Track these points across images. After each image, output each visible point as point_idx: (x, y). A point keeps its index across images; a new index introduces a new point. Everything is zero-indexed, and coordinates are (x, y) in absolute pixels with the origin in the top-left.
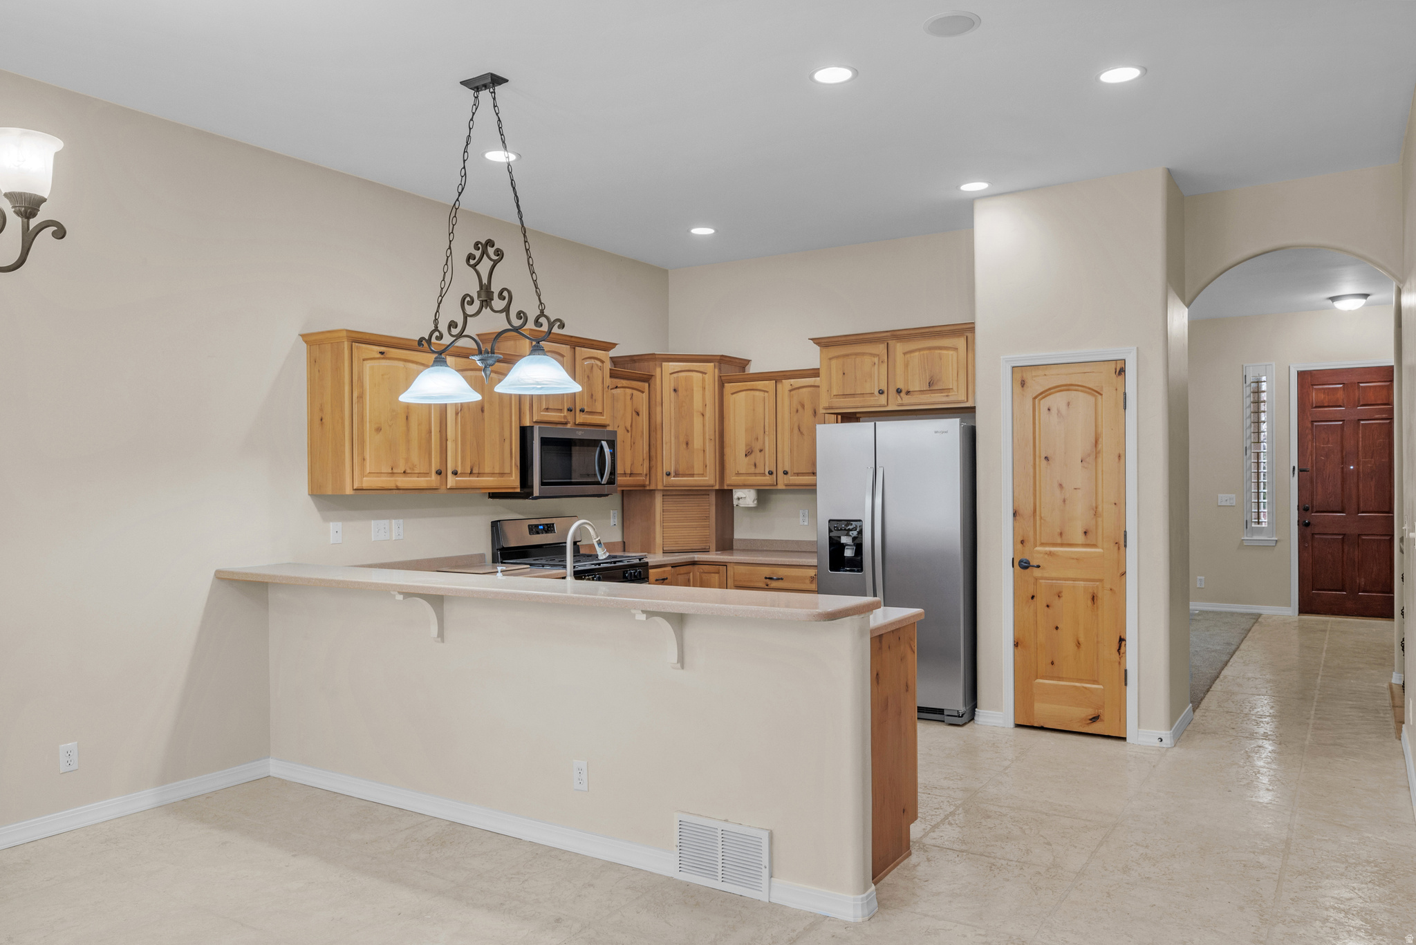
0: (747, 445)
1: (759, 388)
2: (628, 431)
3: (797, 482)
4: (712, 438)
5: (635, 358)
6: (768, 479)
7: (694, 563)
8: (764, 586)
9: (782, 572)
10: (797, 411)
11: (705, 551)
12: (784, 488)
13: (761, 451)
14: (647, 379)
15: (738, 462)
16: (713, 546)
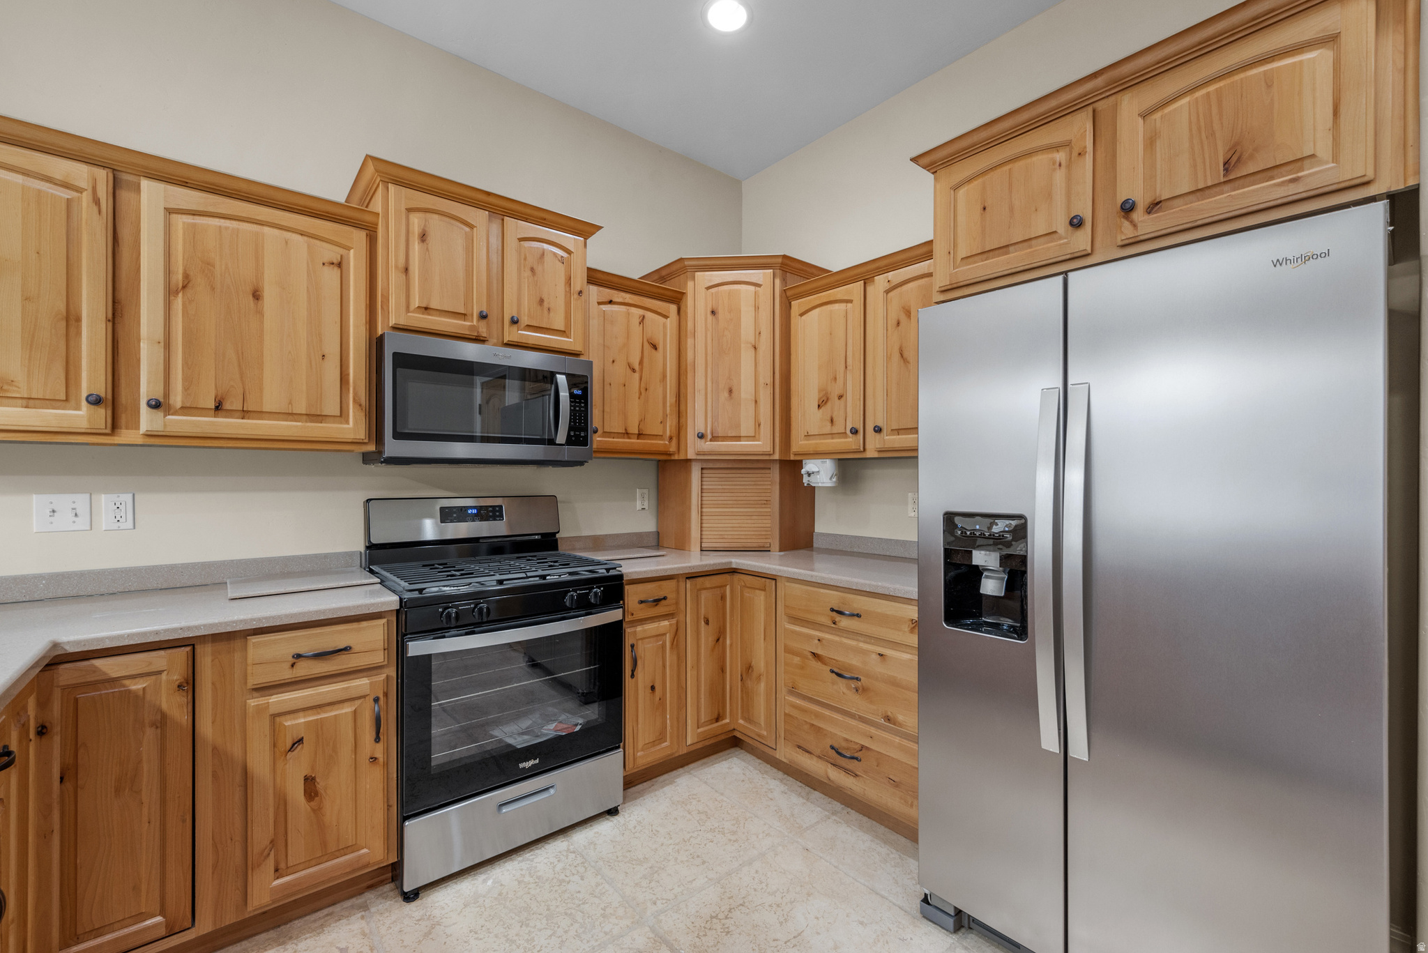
0: (820, 391)
1: (839, 297)
2: (634, 370)
3: (897, 445)
4: (769, 381)
5: (664, 273)
6: (851, 442)
7: (734, 571)
8: (830, 623)
9: (860, 603)
10: (898, 324)
11: (763, 550)
12: (876, 455)
13: (840, 397)
14: (677, 298)
15: (808, 418)
16: (776, 544)
